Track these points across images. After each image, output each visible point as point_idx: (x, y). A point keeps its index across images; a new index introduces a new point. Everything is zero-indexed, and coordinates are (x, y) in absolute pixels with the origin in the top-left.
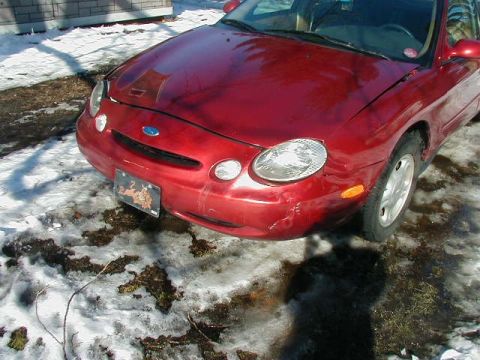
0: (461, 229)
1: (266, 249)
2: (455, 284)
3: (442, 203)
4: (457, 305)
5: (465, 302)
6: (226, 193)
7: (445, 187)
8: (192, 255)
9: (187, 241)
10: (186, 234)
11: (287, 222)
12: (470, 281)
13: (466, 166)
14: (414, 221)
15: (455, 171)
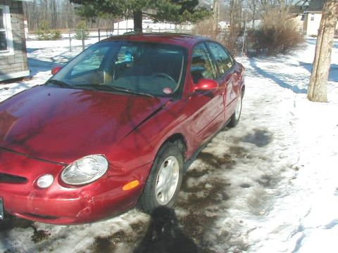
0: (217, 199)
1: (84, 231)
2: (211, 236)
3: (205, 184)
4: (212, 249)
5: (216, 246)
6: (45, 196)
7: (208, 173)
8: (33, 242)
9: (30, 233)
10: (29, 228)
11: (87, 210)
12: (220, 232)
13: (222, 157)
14: (186, 198)
15: (216, 161)
